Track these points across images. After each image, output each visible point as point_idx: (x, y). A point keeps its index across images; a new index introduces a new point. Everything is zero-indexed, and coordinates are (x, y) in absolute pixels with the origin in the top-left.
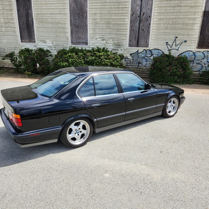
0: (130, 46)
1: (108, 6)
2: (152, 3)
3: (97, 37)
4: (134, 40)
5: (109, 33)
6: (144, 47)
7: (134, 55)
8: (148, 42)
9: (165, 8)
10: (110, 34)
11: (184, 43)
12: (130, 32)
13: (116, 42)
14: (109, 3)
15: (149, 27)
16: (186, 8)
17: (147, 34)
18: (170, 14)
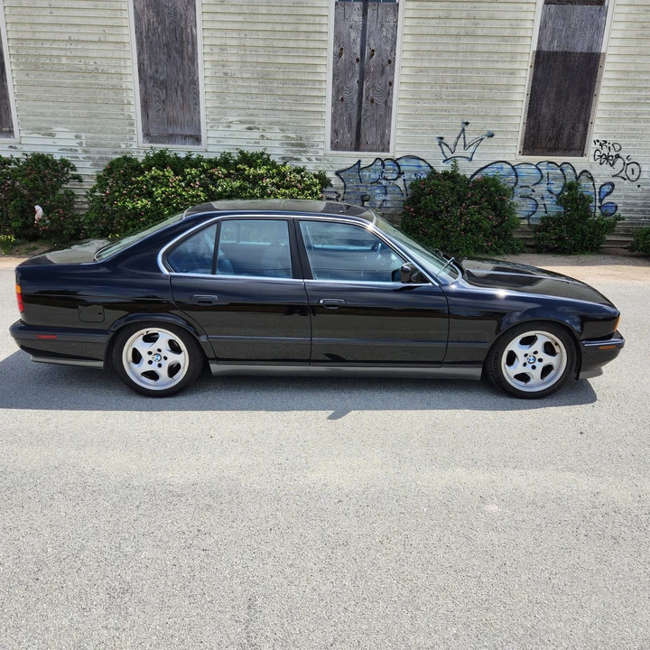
0: (335, 146)
2: (397, 21)
3: (231, 119)
4: (346, 130)
5: (269, 107)
6: (376, 151)
7: (349, 175)
8: (386, 138)
9: (434, 40)
10: (272, 112)
11: (486, 141)
12: (333, 106)
13: (293, 136)
15: (389, 94)
16: (489, 41)
17: (383, 114)
18: (446, 56)
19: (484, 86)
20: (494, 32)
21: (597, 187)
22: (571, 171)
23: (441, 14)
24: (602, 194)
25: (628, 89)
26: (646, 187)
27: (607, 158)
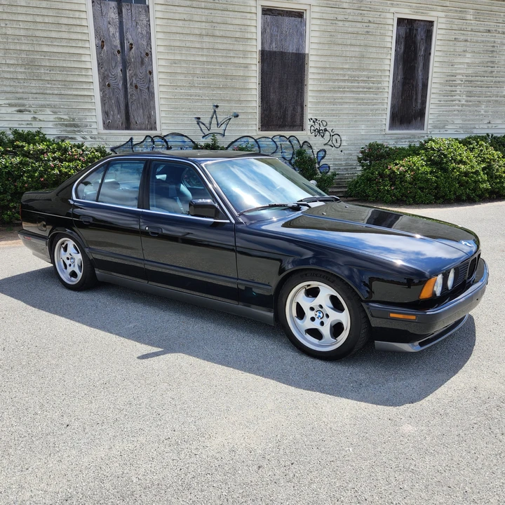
0: (107, 126)
1: (24, 16)
2: (149, 21)
4: (116, 111)
5: (38, 91)
6: (145, 129)
8: (153, 118)
9: (182, 37)
10: (43, 96)
11: (233, 120)
12: (101, 90)
13: (66, 117)
15: (150, 81)
16: (225, 40)
17: (147, 98)
18: (193, 52)
19: (226, 76)
20: (228, 34)
21: (315, 153)
22: (296, 142)
23: (185, 17)
24: (319, 158)
25: (327, 80)
26: (345, 152)
27: (319, 131)
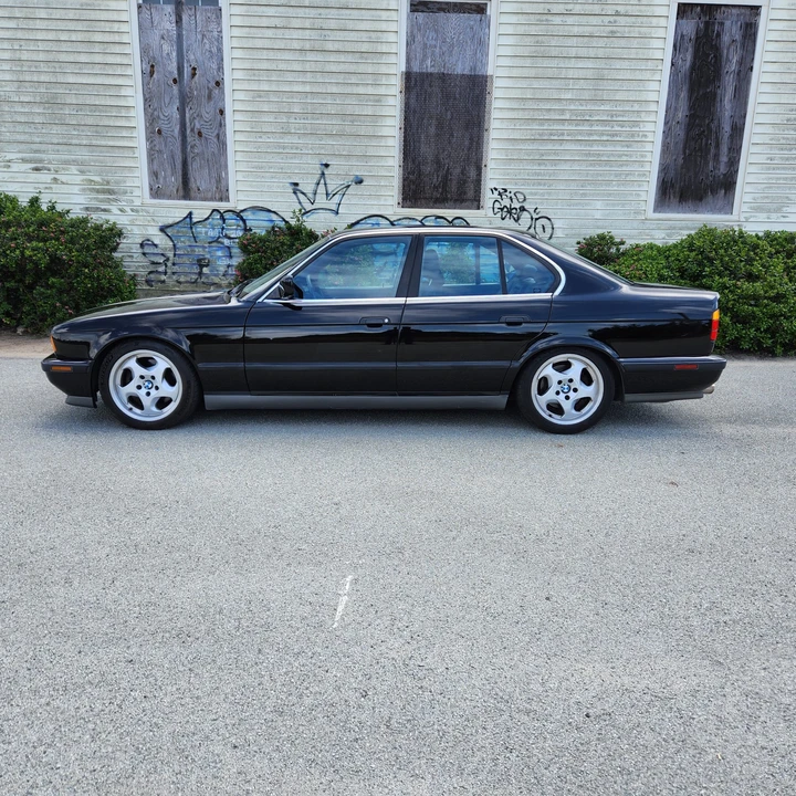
0: (156, 193)
1: (44, 32)
2: (221, 32)
3: (10, 156)
4: (169, 171)
5: (61, 141)
6: (211, 199)
7: (178, 232)
8: (223, 182)
9: (271, 55)
10: (66, 147)
11: (354, 189)
12: (147, 140)
13: (97, 179)
14: (46, 22)
15: (221, 125)
16: (342, 58)
17: (216, 152)
18: (290, 77)
19: (343, 116)
20: (349, 47)
23: (277, 22)
25: (526, 121)
27: (509, 211)
